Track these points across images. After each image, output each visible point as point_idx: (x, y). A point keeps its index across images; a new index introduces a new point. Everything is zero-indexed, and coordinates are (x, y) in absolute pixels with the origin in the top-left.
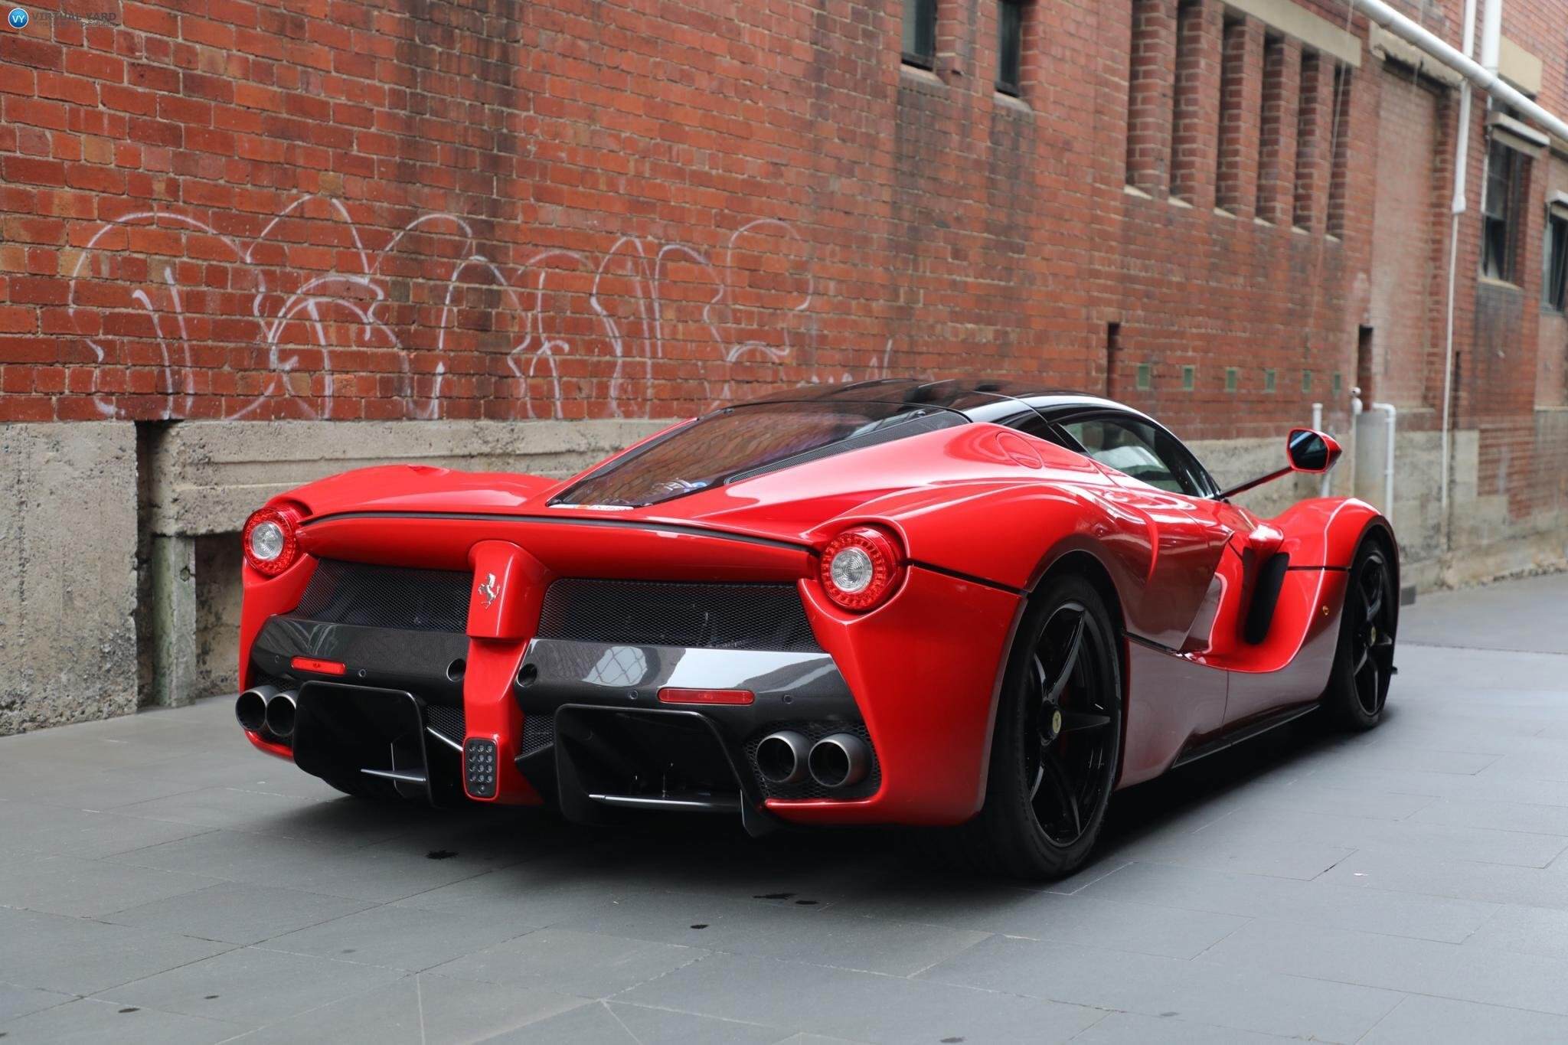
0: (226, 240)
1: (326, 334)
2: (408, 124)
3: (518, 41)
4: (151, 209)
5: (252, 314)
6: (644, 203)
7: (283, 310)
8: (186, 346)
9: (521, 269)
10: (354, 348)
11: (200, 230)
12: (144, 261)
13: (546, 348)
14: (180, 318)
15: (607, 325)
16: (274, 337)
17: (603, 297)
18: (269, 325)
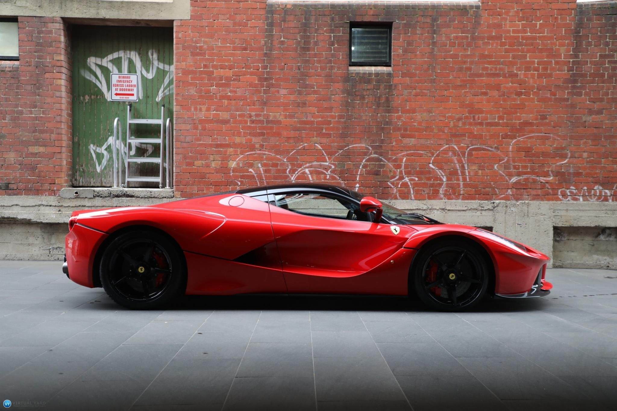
0: (278, 156)
1: (312, 178)
2: (345, 122)
3: (394, 95)
4: (255, 151)
5: (286, 173)
6: (459, 134)
7: (297, 172)
8: (265, 181)
9: (394, 158)
10: (323, 181)
11: (270, 155)
12: (252, 163)
13: (407, 179)
14: (263, 175)
15: (438, 172)
16: (294, 179)
17: (435, 164)
18: (292, 176)
